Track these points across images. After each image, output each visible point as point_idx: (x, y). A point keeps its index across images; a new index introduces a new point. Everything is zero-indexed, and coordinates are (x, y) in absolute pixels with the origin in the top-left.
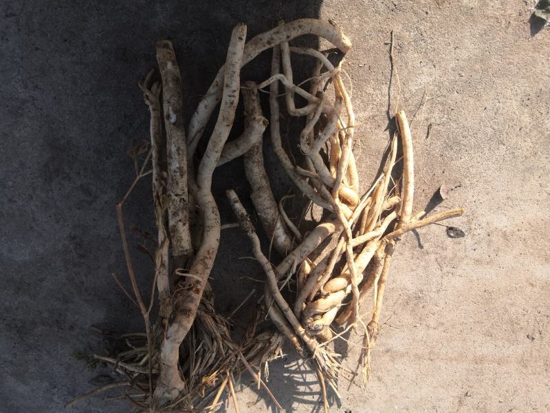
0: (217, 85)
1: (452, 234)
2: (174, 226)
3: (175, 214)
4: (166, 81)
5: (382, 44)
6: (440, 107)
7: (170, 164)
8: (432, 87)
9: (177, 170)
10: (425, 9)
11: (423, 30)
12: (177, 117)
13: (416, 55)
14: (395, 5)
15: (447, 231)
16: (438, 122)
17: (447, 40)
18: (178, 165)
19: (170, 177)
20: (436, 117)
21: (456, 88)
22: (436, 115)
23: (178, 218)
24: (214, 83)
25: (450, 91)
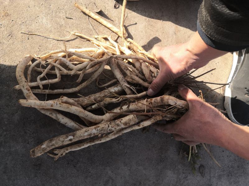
0: (52, 113)
1: (118, 6)
2: (124, 124)
3: (118, 125)
4: (52, 146)
5: (28, 40)
6: (58, 13)
7: (94, 134)
8: (48, 17)
9: (96, 130)
10: (11, 21)
11: (21, 22)
12: (70, 136)
13: (33, 25)
14: (9, 35)
15: (116, 9)
16: (65, 14)
17: (25, 11)
18: (94, 130)
19: (101, 132)
20: (62, 15)
21: (48, 6)
22: (61, 15)
23: (120, 123)
24: (50, 116)
25: (50, 9)
